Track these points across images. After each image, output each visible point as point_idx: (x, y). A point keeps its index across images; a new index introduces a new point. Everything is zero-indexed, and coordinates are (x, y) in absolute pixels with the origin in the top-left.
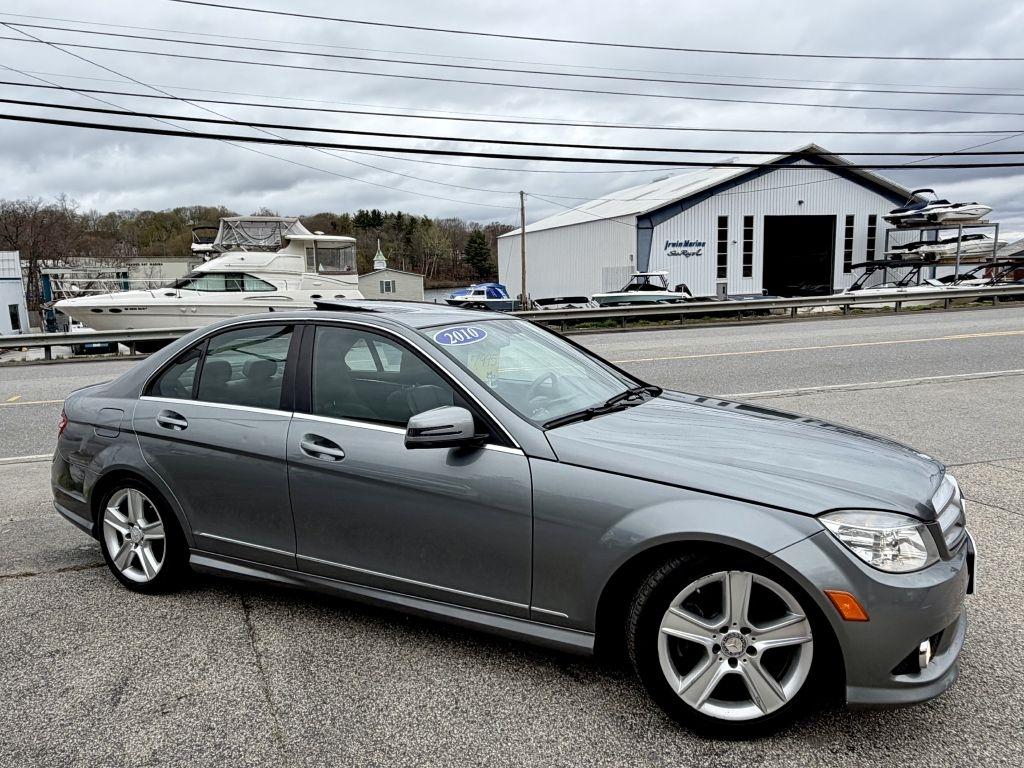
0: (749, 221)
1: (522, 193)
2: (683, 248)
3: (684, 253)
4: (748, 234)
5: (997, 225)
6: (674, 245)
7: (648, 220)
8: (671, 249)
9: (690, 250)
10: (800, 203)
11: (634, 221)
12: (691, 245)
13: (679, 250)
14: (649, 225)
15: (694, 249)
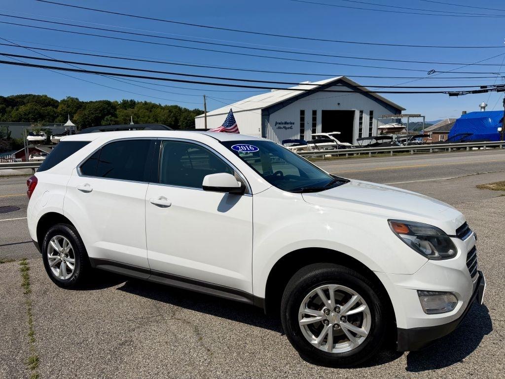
0: (314, 113)
1: (204, 97)
2: (284, 125)
3: (285, 127)
4: (314, 119)
5: (424, 117)
6: (279, 123)
7: (267, 112)
8: (278, 125)
9: (287, 126)
10: (339, 104)
11: (260, 111)
12: (288, 123)
13: (282, 126)
14: (267, 114)
15: (289, 126)
